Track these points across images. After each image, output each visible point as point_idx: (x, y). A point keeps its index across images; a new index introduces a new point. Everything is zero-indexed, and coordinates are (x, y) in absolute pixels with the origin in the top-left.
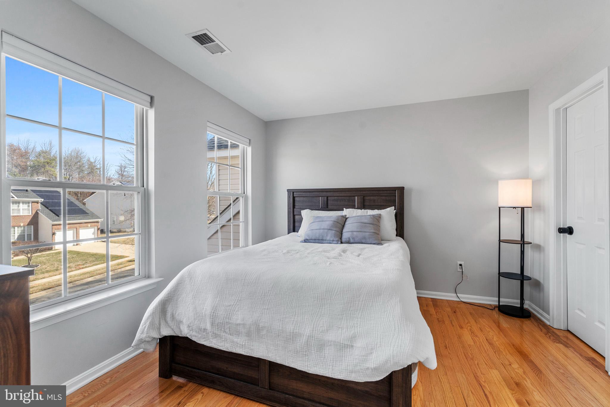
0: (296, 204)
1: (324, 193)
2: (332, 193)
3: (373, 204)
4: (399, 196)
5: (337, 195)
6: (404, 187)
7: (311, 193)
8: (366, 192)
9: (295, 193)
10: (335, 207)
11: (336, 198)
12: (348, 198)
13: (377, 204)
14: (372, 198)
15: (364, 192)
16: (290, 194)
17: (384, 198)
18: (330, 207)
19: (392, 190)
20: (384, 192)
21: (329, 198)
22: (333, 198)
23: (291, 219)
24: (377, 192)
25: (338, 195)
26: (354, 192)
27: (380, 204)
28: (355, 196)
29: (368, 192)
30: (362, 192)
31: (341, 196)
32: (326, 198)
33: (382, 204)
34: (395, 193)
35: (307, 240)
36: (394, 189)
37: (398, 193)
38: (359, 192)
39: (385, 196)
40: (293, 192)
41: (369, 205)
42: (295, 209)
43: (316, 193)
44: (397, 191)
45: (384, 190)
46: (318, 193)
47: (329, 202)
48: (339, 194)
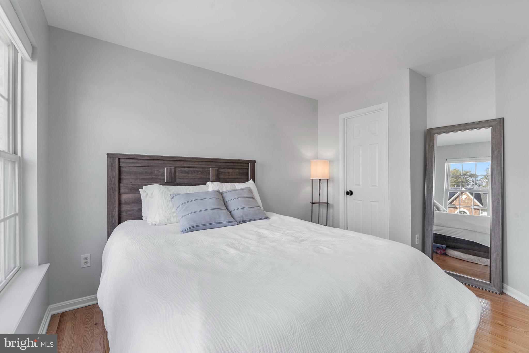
0: (123, 177)
1: (172, 162)
2: (182, 163)
3: (228, 177)
4: (251, 169)
5: (188, 166)
6: (255, 161)
7: (151, 162)
8: (222, 164)
9: (121, 160)
10: (185, 181)
11: (186, 169)
12: (201, 170)
13: (231, 177)
14: (226, 170)
15: (220, 164)
16: (114, 162)
17: (237, 170)
18: (178, 181)
19: (245, 163)
20: (238, 165)
21: (177, 169)
22: (182, 169)
23: (115, 201)
24: (232, 164)
25: (190, 166)
26: (209, 163)
27: (234, 177)
28: (210, 168)
29: (224, 164)
30: (217, 164)
31: (194, 167)
32: (173, 168)
33: (236, 177)
34: (247, 166)
35: (194, 227)
36: (247, 162)
37: (250, 166)
38: (214, 163)
39: (239, 169)
40: (119, 159)
41: (223, 178)
42: (122, 185)
43: (159, 162)
44: (249, 164)
45: (239, 162)
46: (162, 162)
47: (177, 174)
48: (191, 164)
